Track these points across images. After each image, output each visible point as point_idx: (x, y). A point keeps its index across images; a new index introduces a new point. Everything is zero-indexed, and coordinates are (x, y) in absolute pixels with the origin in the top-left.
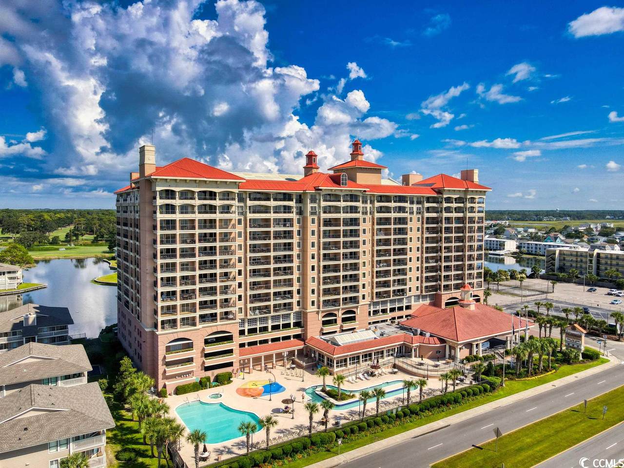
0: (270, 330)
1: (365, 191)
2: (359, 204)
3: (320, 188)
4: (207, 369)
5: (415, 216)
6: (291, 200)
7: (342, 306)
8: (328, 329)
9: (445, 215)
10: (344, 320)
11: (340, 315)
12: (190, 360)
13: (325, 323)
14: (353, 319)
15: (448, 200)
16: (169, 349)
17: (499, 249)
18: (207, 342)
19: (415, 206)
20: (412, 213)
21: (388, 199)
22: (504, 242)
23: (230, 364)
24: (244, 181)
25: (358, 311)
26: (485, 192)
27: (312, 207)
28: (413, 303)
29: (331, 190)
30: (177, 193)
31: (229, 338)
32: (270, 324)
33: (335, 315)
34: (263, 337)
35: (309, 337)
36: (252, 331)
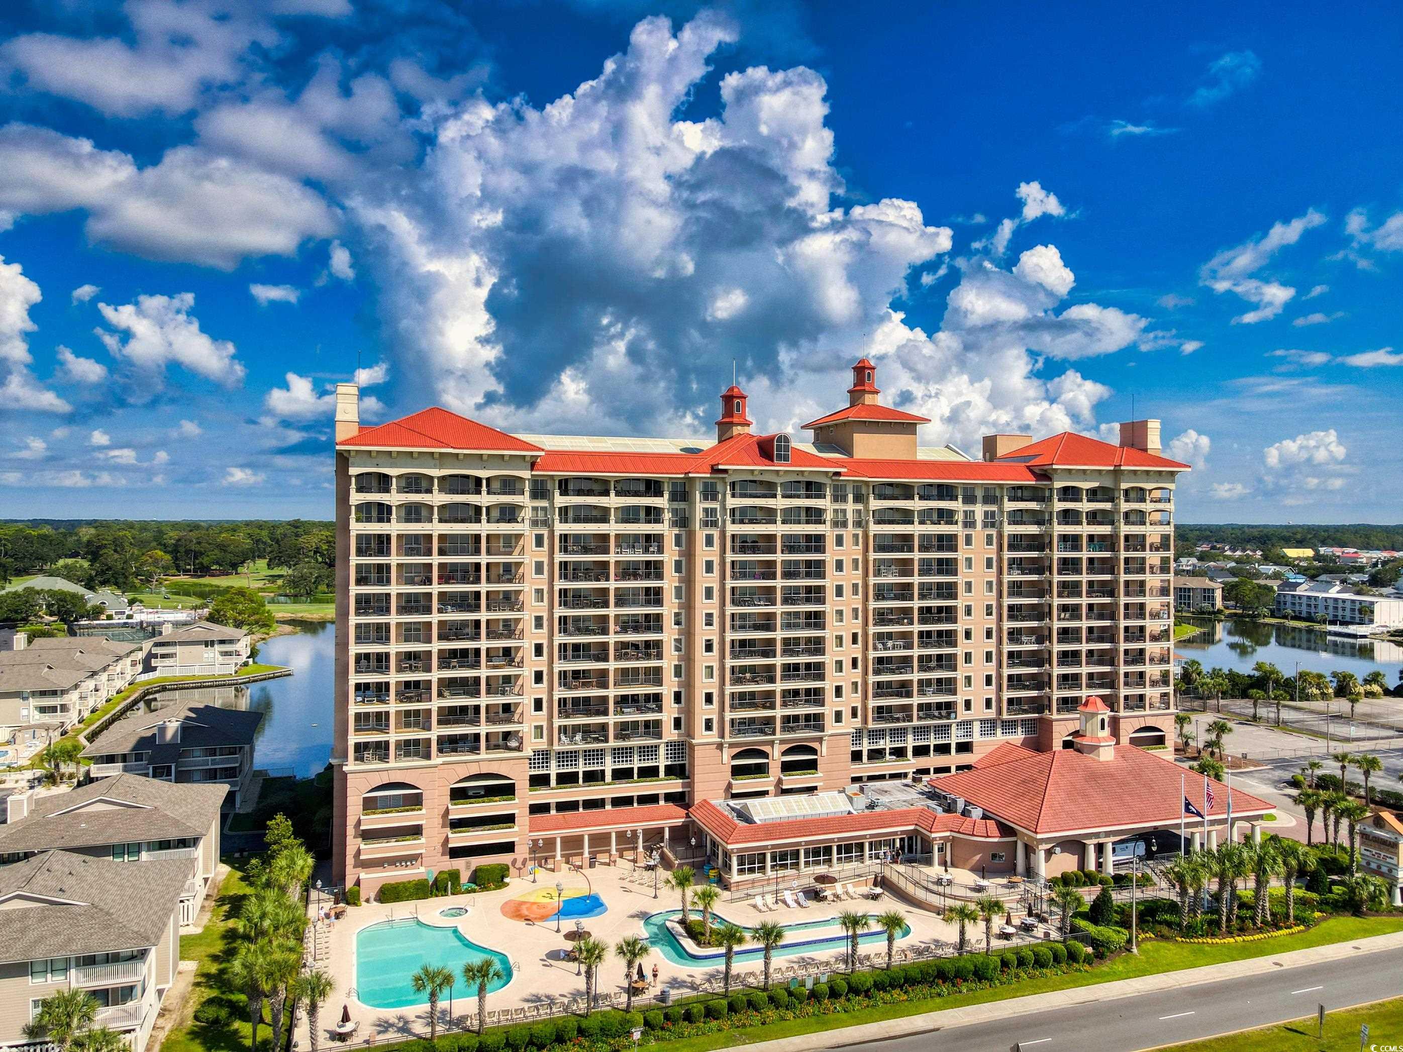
0: (608, 777)
1: (838, 474)
2: (825, 503)
3: (720, 467)
4: (456, 853)
5: (979, 533)
6: (659, 493)
7: (778, 735)
8: (744, 786)
9: (1059, 529)
10: (787, 767)
11: (776, 756)
12: (416, 831)
13: (737, 771)
14: (812, 765)
15: (1070, 493)
16: (370, 805)
17: (1357, 620)
18: (458, 794)
19: (979, 510)
20: (969, 523)
21: (906, 492)
22: (1372, 603)
23: (508, 847)
24: (543, 453)
25: (824, 749)
26: (1172, 474)
27: (706, 510)
28: (976, 737)
29: (752, 471)
30: (394, 480)
31: (508, 791)
32: (609, 766)
33: (765, 755)
34: (592, 792)
35: (698, 798)
36: (566, 779)
